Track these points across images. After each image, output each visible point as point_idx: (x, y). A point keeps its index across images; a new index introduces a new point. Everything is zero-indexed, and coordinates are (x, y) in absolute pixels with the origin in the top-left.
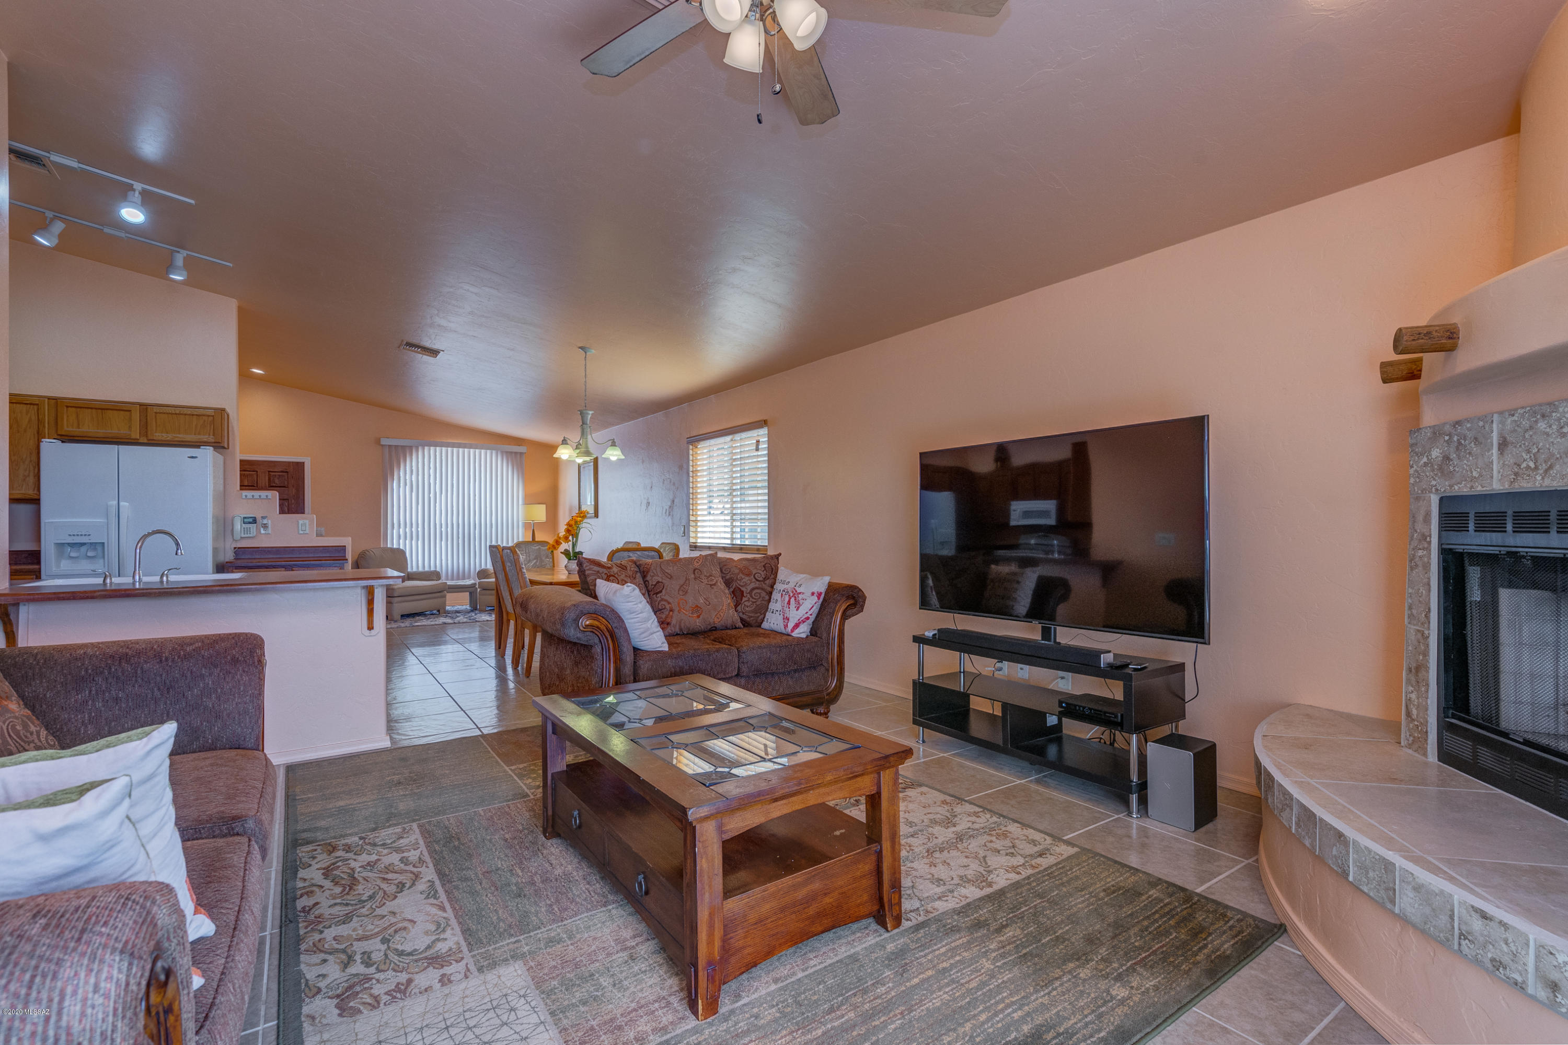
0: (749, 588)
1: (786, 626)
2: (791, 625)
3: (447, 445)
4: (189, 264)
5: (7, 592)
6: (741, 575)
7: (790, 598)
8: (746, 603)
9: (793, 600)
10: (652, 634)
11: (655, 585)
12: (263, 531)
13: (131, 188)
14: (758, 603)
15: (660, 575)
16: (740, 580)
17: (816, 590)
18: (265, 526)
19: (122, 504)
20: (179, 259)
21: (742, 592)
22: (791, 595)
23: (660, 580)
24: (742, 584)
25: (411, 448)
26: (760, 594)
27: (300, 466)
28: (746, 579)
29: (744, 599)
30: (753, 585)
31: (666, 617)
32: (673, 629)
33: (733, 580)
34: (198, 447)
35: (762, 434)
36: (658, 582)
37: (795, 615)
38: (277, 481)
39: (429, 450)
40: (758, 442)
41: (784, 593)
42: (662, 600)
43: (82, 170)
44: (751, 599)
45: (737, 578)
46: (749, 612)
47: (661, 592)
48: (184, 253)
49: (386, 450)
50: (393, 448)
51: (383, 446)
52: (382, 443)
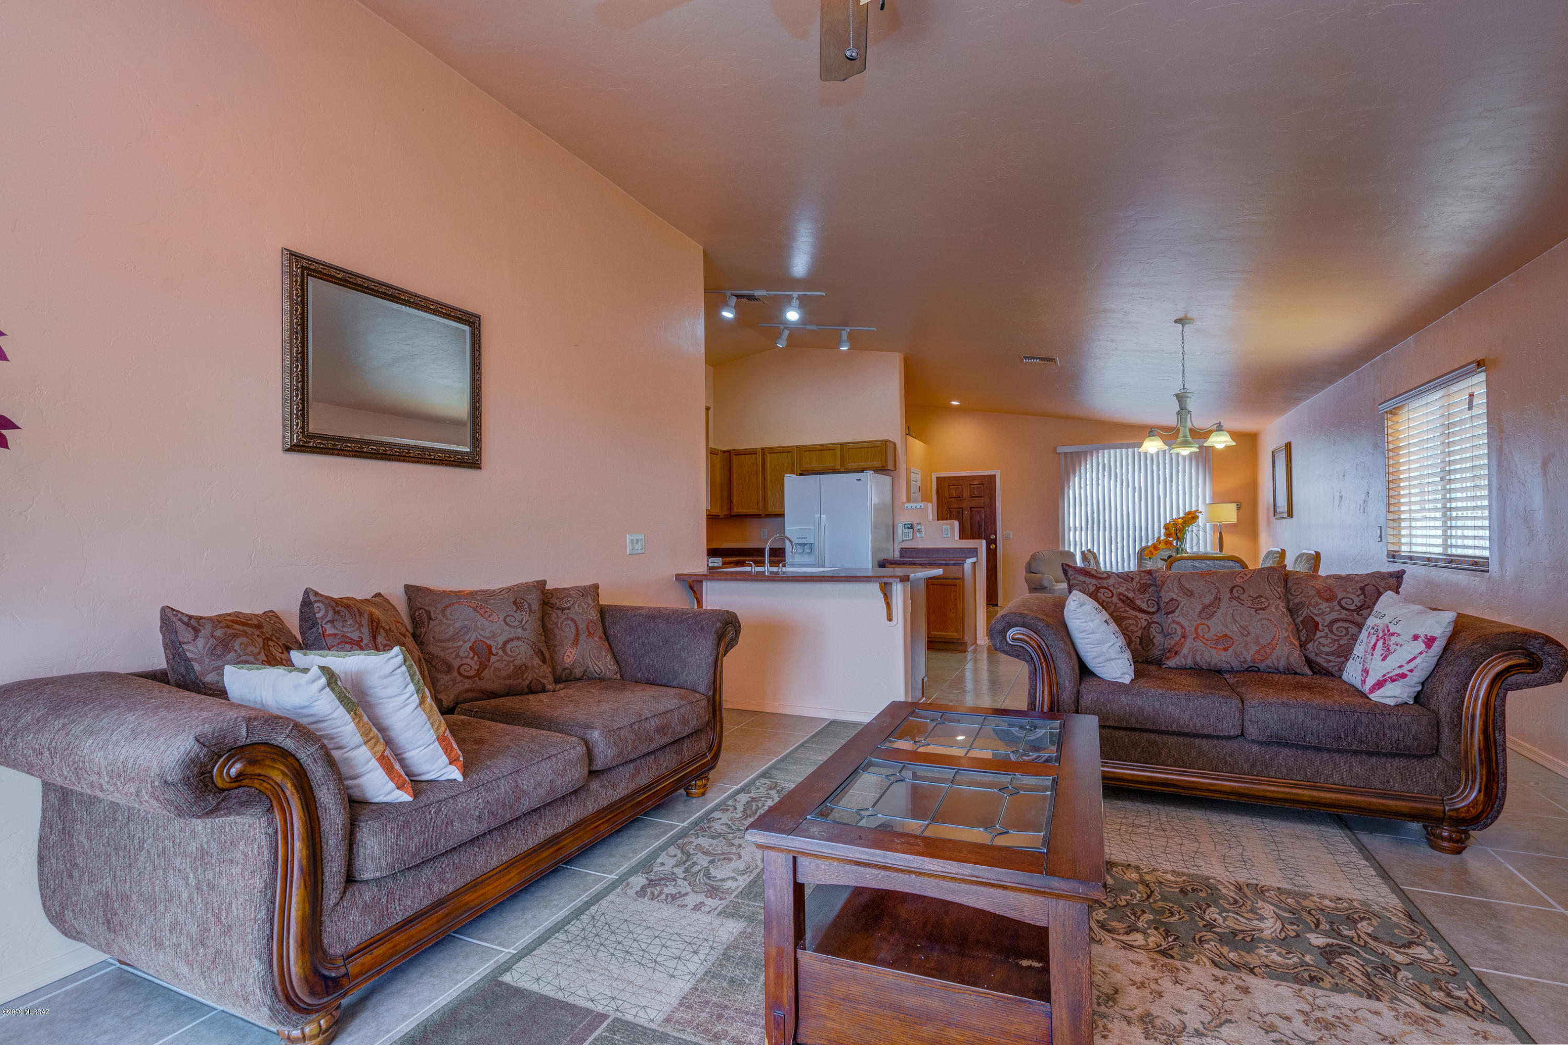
0: (1328, 619)
1: (1364, 682)
2: (1370, 682)
3: (1121, 447)
4: (852, 338)
5: (705, 573)
6: (1317, 599)
7: (1377, 640)
8: (1322, 640)
9: (1380, 643)
10: (1109, 660)
11: (1167, 603)
12: (918, 535)
13: (791, 297)
14: (1342, 642)
15: (1176, 591)
16: (1314, 607)
17: (1422, 632)
18: (919, 531)
19: (822, 516)
20: (844, 335)
21: (1317, 624)
22: (1381, 635)
23: (1175, 597)
24: (1316, 612)
25: (1085, 453)
26: (1347, 629)
27: (992, 478)
28: (1324, 606)
29: (1319, 634)
30: (1334, 615)
31: (1176, 644)
32: (1183, 660)
33: (1304, 606)
34: (862, 471)
35: (1477, 384)
36: (1172, 599)
37: (1379, 668)
38: (976, 492)
39: (1104, 454)
40: (1471, 395)
41: (1372, 631)
42: (1174, 622)
43: (770, 295)
44: (1330, 635)
45: (1310, 604)
46: (1327, 653)
47: (1173, 611)
48: (848, 329)
49: (1063, 457)
50: (1069, 455)
51: (1059, 453)
52: (1058, 451)
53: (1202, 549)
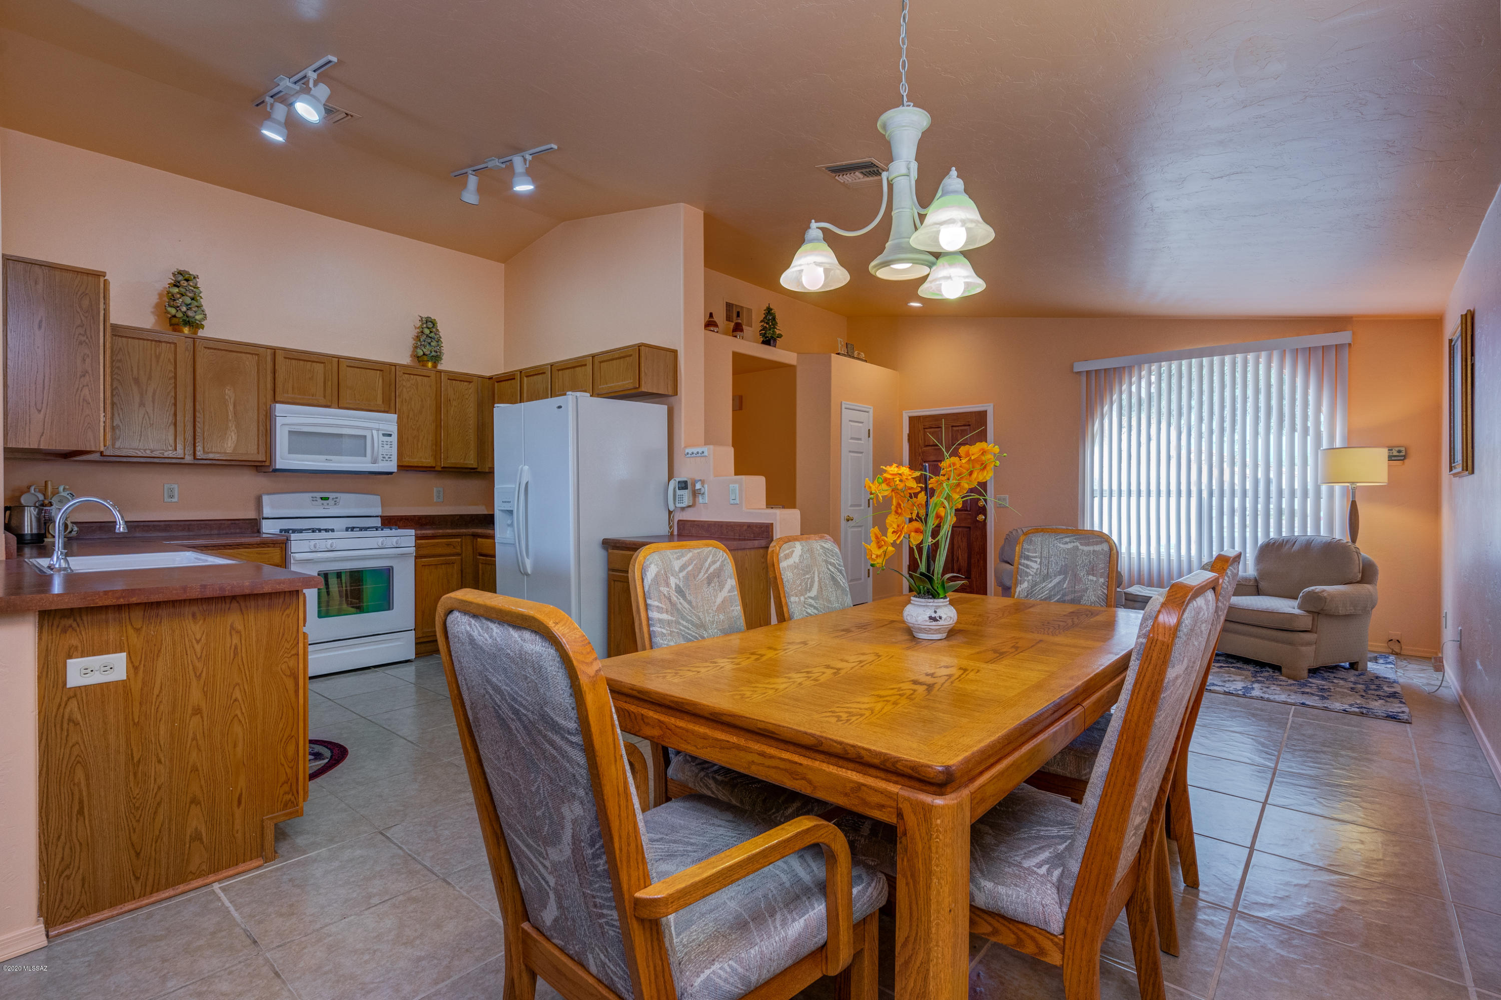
18: (701, 493)
27: (982, 416)
49: (1084, 379)
50: (1093, 374)
51: (1079, 373)
52: (1076, 370)
53: (1323, 532)
